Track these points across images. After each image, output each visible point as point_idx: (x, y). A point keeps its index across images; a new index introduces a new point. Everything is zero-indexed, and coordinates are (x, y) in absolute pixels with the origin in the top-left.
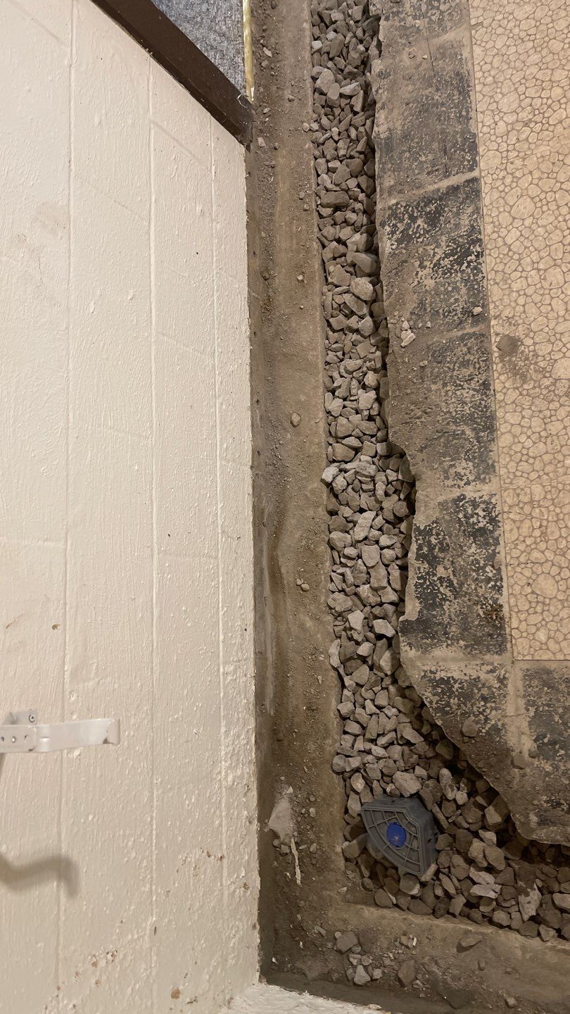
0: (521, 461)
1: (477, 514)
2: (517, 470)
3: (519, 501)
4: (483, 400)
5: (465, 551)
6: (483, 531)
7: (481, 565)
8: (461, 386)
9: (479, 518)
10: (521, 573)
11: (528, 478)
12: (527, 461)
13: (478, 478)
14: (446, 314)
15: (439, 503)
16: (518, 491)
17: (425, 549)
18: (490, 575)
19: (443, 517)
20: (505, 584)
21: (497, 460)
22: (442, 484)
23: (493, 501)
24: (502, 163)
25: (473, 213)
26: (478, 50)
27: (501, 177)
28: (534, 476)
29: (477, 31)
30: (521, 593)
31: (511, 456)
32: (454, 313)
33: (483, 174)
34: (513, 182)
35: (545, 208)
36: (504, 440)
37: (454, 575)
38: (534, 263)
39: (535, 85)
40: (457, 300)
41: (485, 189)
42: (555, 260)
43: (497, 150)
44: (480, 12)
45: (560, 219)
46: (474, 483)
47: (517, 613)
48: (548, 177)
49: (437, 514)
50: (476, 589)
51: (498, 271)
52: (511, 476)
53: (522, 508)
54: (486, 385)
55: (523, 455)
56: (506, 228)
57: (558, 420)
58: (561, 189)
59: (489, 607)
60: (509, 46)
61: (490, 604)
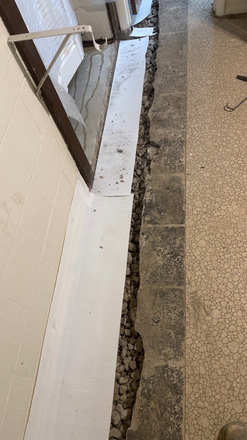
0: (195, 353)
1: (173, 376)
2: (193, 357)
3: (194, 373)
4: (180, 320)
5: (166, 395)
6: (175, 386)
7: (173, 404)
8: (171, 311)
9: (174, 378)
10: (192, 412)
11: (198, 362)
12: (198, 354)
13: (175, 357)
14: (167, 278)
15: (156, 367)
16: (193, 368)
17: (146, 391)
18: (177, 411)
19: (157, 375)
20: (184, 416)
21: (184, 350)
22: (158, 357)
23: (181, 370)
24: (194, 225)
25: (181, 240)
26: (188, 183)
27: (194, 229)
28: (201, 361)
29: (188, 176)
30: (191, 423)
31: (191, 350)
32: (170, 278)
33: (186, 226)
34: (198, 232)
35: (211, 246)
36: (188, 341)
37: (159, 408)
38: (205, 266)
39: (209, 201)
40: (172, 273)
41: (187, 232)
42: (214, 267)
43: (193, 219)
44: (190, 170)
45: (216, 251)
46: (173, 359)
47: (189, 434)
48: (212, 235)
49: (154, 372)
50: (169, 417)
51: (190, 265)
52: (191, 360)
53: (195, 377)
54: (182, 313)
55: (196, 350)
56: (194, 249)
57: (213, 337)
58: (217, 240)
59: (175, 429)
60: (200, 184)
61: (175, 427)
